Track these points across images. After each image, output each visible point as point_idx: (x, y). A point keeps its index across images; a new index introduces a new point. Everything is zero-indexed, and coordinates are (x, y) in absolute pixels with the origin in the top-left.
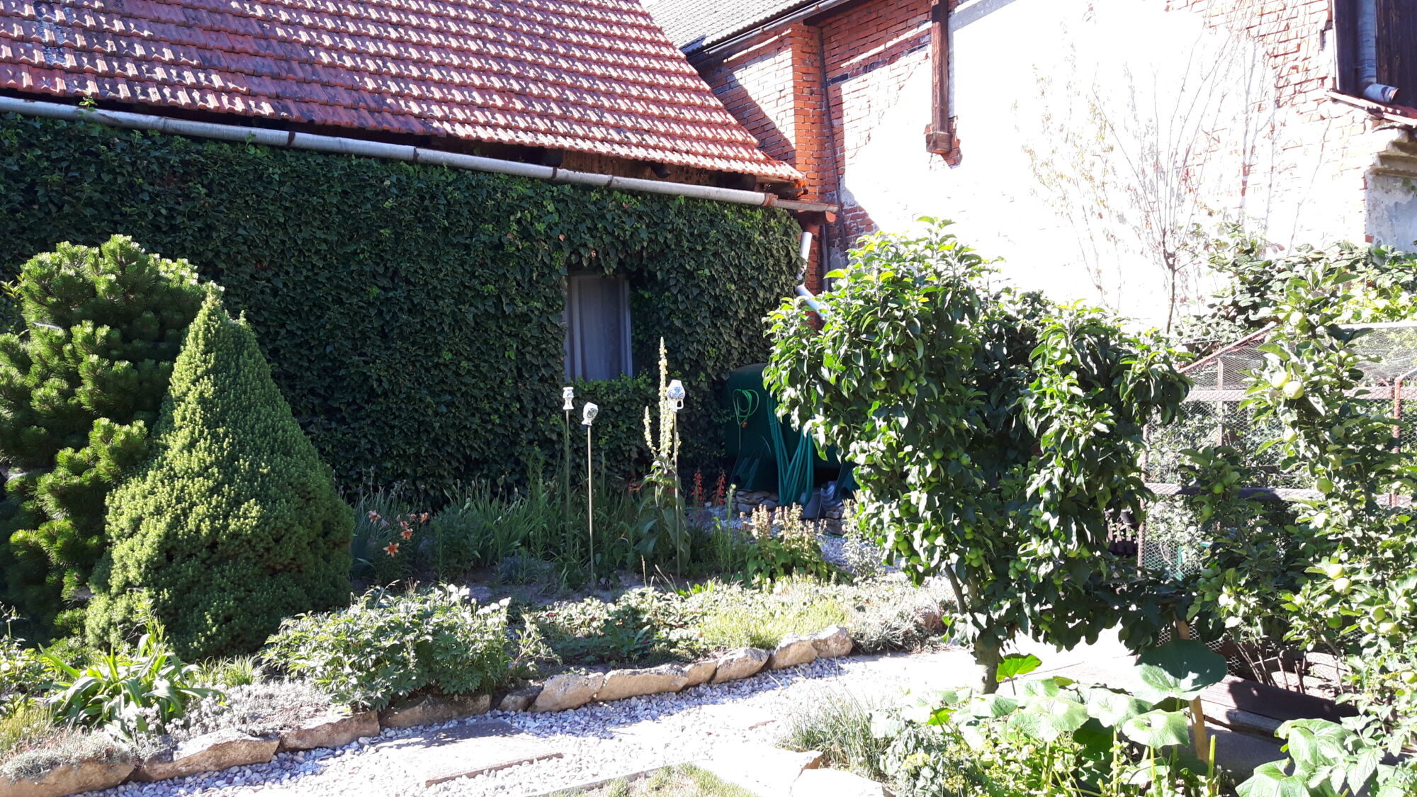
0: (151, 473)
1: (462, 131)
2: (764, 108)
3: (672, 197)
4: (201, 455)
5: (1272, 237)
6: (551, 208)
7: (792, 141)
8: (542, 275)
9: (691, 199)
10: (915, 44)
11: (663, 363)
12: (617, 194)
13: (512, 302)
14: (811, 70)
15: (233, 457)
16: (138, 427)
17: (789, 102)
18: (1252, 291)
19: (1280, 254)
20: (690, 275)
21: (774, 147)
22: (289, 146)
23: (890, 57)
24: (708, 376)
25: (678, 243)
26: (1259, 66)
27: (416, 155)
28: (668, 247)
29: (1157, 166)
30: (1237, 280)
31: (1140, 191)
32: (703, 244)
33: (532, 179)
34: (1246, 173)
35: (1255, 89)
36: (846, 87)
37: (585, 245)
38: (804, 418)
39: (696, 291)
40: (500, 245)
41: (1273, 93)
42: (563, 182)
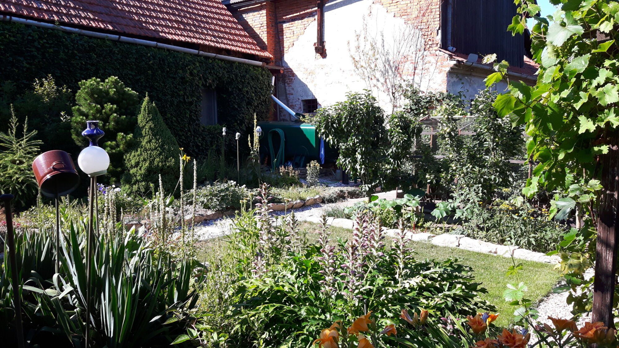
1: (170, 37)
2: (255, 29)
3: (234, 62)
5: (421, 89)
6: (198, 65)
7: (266, 43)
8: (195, 89)
9: (240, 63)
10: (311, 15)
11: (255, 121)
12: (217, 60)
13: (188, 98)
14: (272, 18)
15: (163, 145)
16: (130, 136)
17: (265, 29)
18: (415, 105)
19: (424, 94)
20: (240, 90)
21: (263, 47)
23: (301, 17)
24: (245, 125)
25: (236, 79)
26: (420, 39)
27: (157, 45)
28: (233, 80)
29: (389, 65)
30: (411, 101)
31: (384, 72)
32: (244, 79)
33: (191, 54)
34: (415, 70)
35: (419, 44)
36: (285, 25)
37: (208, 78)
39: (242, 96)
40: (184, 78)
41: (423, 46)
42: (200, 56)
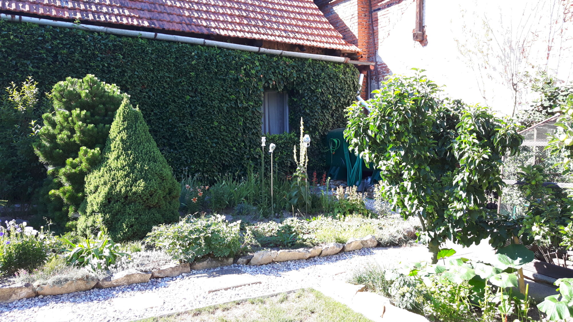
0: (102, 168)
1: (223, 33)
2: (345, 22)
3: (306, 59)
4: (122, 161)
5: (559, 77)
6: (257, 64)
7: (357, 36)
8: (253, 91)
9: (314, 60)
11: (302, 127)
12: (284, 58)
13: (242, 102)
14: (365, 6)
15: (134, 163)
16: (97, 150)
17: (356, 20)
18: (550, 100)
19: (563, 84)
20: (313, 91)
21: (349, 39)
22: (155, 39)
23: (399, 1)
24: (319, 133)
25: (309, 78)
26: (557, 5)
27: (205, 42)
28: (305, 80)
29: (510, 47)
30: (543, 95)
31: (503, 57)
32: (319, 79)
33: (250, 52)
34: (549, 50)
35: (555, 14)
36: (380, 13)
37: (271, 79)
38: (360, 151)
39: (315, 98)
40: (237, 79)
41: (562, 16)
42: (263, 53)
